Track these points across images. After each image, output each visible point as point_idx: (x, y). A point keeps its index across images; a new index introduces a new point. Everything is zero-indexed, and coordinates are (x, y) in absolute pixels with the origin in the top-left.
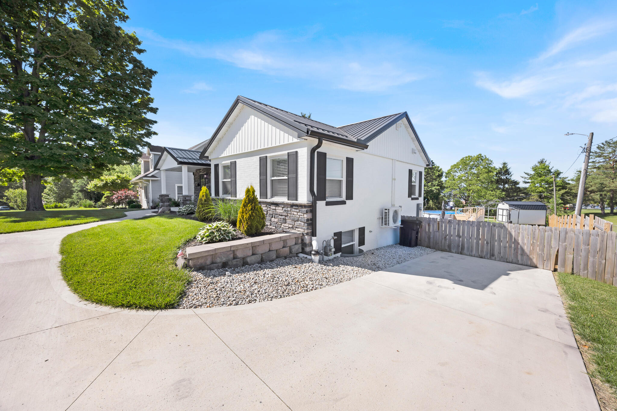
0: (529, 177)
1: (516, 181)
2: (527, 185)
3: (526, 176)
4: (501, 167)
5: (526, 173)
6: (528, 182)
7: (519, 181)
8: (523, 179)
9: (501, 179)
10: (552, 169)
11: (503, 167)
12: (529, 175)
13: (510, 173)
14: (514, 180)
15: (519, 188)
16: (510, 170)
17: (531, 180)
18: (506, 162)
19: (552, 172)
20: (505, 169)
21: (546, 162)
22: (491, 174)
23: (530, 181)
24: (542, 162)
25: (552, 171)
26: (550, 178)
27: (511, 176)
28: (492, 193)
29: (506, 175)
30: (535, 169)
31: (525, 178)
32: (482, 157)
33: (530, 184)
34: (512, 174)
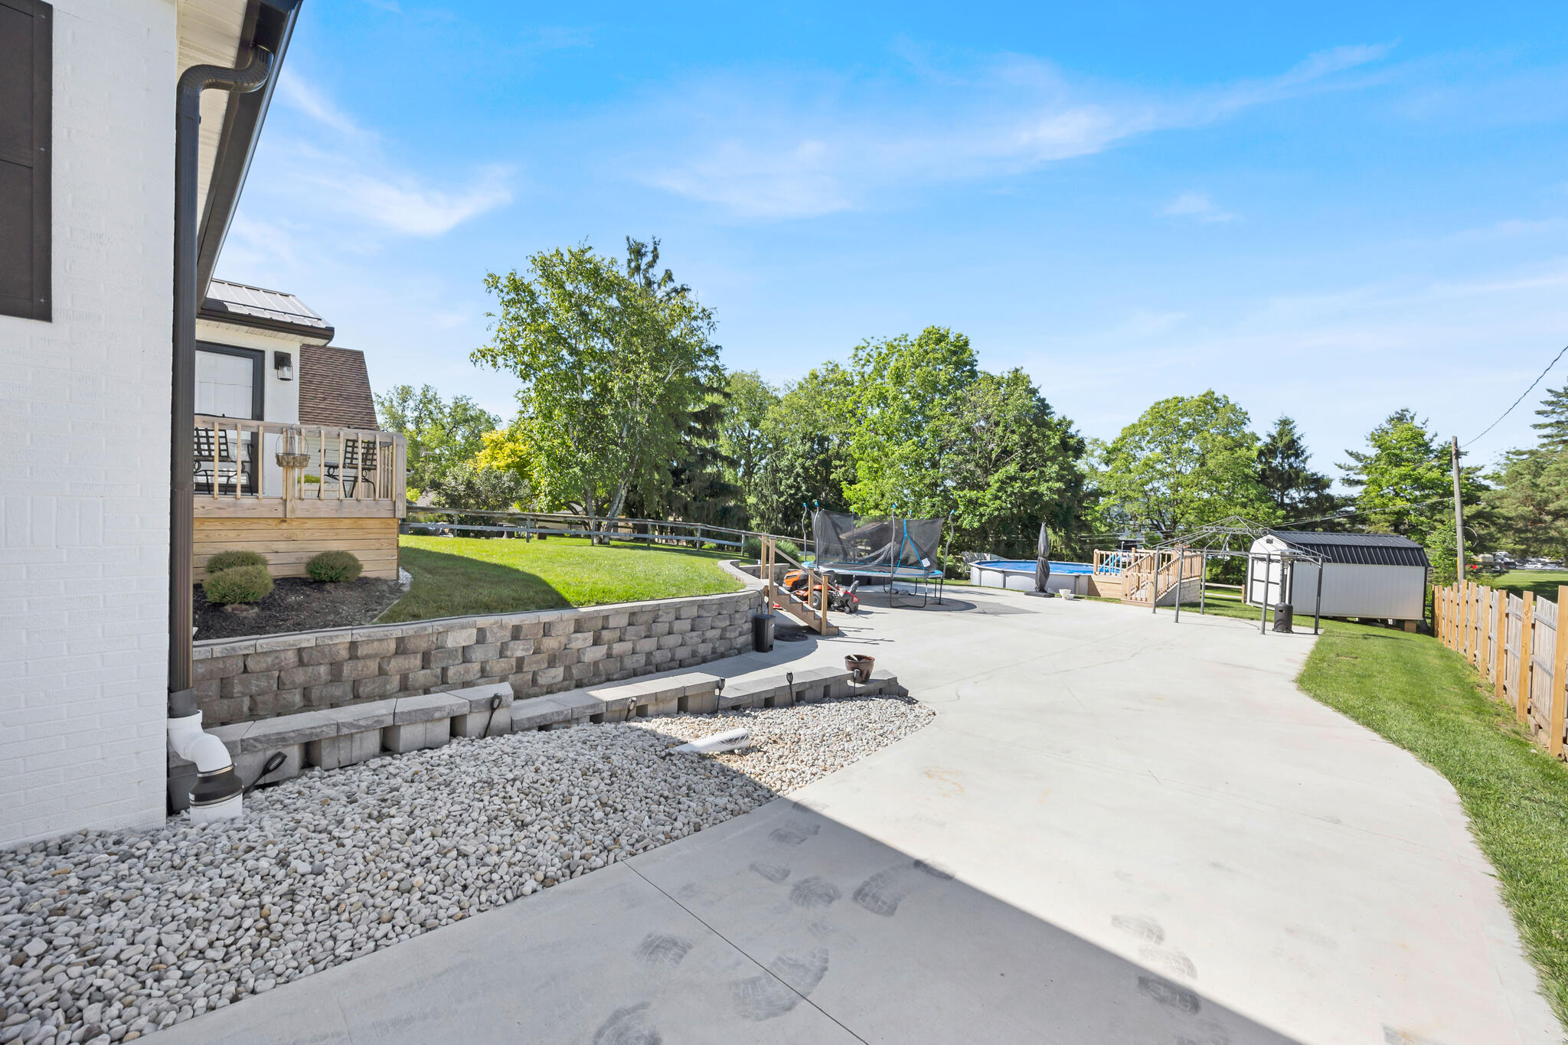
0: (1360, 465)
1: (1320, 475)
2: (1355, 491)
3: (1353, 462)
4: (1274, 433)
5: (1351, 454)
6: (1359, 482)
7: (1331, 477)
8: (1343, 473)
9: (1274, 470)
10: (1432, 440)
11: (1281, 434)
12: (1361, 461)
13: (1302, 452)
14: (1313, 475)
15: (1330, 498)
16: (1302, 443)
17: (1368, 475)
18: (1291, 417)
19: (1432, 452)
20: (1286, 439)
21: (1412, 418)
22: (1242, 452)
23: (1364, 477)
24: (1400, 418)
25: (1434, 446)
26: (1428, 470)
27: (1304, 461)
28: (1245, 511)
29: (1289, 457)
30: (1378, 439)
31: (1350, 469)
32: (1217, 400)
33: (1365, 486)
34: (1307, 454)
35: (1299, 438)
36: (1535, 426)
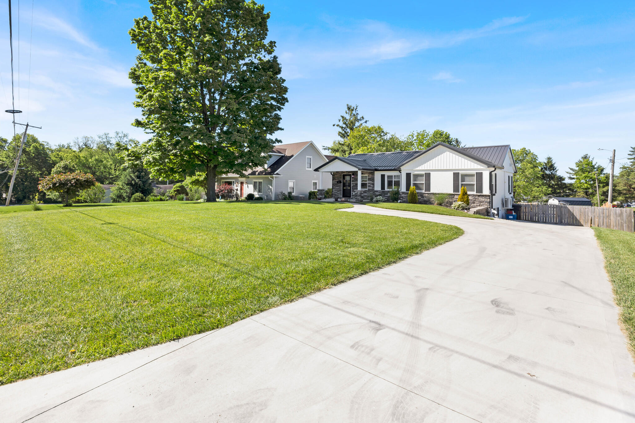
0: (574, 172)
1: (561, 176)
2: (573, 181)
3: (571, 172)
4: (546, 162)
5: (571, 169)
6: (574, 178)
7: (565, 177)
8: (569, 175)
9: (546, 174)
10: (595, 165)
11: (548, 162)
12: (574, 171)
13: (555, 169)
14: (559, 176)
15: (565, 184)
16: (555, 165)
17: (576, 176)
18: (551, 157)
19: (595, 168)
20: (550, 164)
21: (589, 157)
22: (536, 169)
24: (585, 157)
26: (594, 175)
27: (556, 172)
28: (538, 189)
29: (551, 170)
30: (578, 165)
32: (527, 151)
33: (576, 180)
34: (557, 169)
35: (554, 164)
36: (628, 159)
